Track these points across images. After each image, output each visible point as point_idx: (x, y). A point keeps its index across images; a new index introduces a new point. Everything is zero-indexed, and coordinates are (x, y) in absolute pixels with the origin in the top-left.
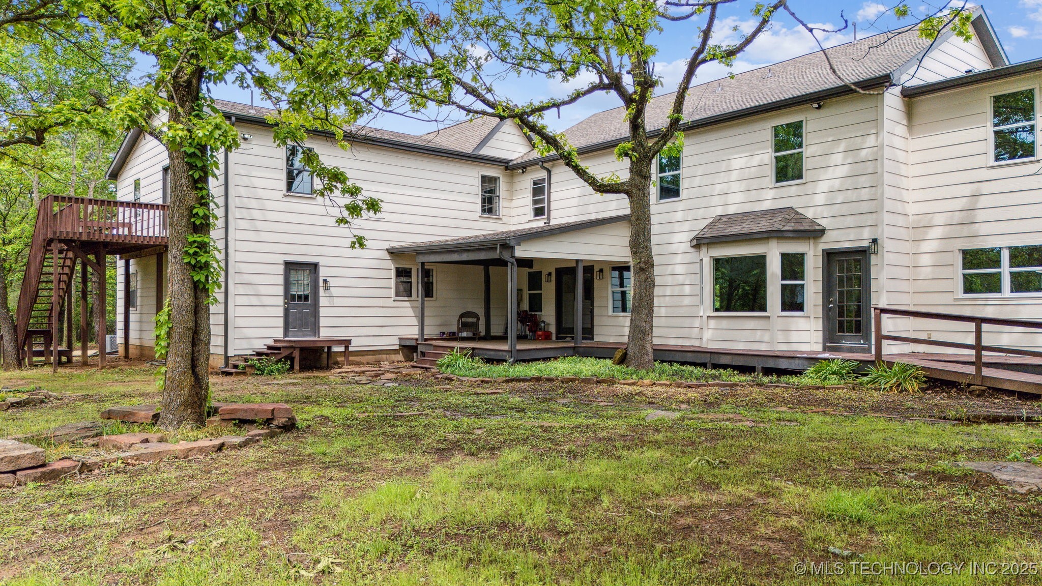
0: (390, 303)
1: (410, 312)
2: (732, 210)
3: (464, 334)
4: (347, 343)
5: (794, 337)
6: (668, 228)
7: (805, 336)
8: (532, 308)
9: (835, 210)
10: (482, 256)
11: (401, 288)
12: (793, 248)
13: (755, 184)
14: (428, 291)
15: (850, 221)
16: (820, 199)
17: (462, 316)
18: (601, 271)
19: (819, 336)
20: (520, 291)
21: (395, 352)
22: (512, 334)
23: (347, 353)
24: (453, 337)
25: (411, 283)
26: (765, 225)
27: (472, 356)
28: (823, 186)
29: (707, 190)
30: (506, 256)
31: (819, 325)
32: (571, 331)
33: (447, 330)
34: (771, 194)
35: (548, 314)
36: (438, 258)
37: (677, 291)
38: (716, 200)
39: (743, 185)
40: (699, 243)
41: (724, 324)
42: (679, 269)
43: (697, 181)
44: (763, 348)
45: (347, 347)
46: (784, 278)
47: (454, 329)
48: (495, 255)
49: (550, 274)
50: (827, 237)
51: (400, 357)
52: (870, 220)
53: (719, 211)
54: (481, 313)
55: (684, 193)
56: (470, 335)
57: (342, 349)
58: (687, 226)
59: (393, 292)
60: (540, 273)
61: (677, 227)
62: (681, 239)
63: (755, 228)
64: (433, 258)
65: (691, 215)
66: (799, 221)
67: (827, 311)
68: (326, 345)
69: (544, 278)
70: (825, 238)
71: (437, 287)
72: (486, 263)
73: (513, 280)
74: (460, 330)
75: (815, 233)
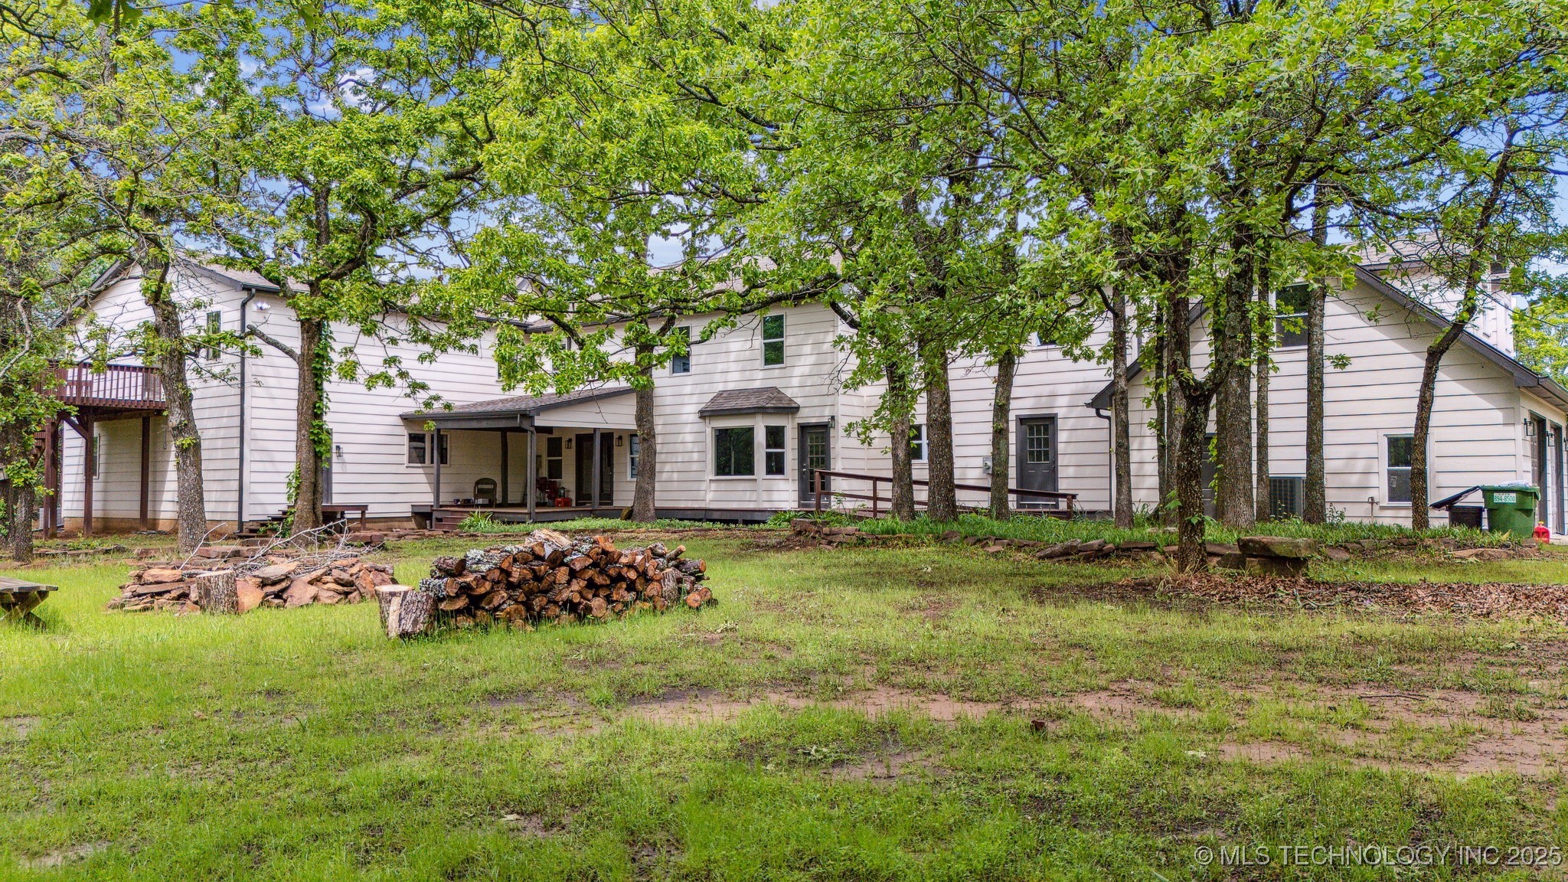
0: (402, 469)
1: (423, 478)
2: (731, 386)
3: (480, 501)
4: (363, 508)
5: (776, 496)
6: (679, 400)
7: (785, 496)
8: (550, 476)
9: (807, 391)
10: (502, 424)
11: (414, 455)
12: (775, 422)
13: (748, 365)
14: (443, 459)
15: (816, 401)
16: (795, 382)
17: (477, 483)
18: (620, 438)
19: (795, 496)
20: (539, 457)
21: (408, 519)
22: (531, 500)
23: (363, 520)
24: (467, 503)
25: (424, 449)
26: (753, 402)
27: (492, 519)
28: (798, 371)
29: (710, 368)
30: (526, 425)
31: (795, 486)
32: (589, 497)
33: (462, 497)
34: (760, 375)
35: (568, 481)
36: (456, 425)
37: (687, 457)
38: (718, 377)
39: (740, 366)
40: (705, 415)
41: (723, 486)
42: (689, 438)
43: (703, 359)
44: (751, 506)
45: (363, 513)
46: (768, 446)
47: (470, 496)
48: (517, 423)
49: (570, 440)
50: (803, 412)
51: (412, 524)
52: (829, 400)
53: (720, 387)
54: (498, 480)
55: (693, 369)
56: (486, 502)
57: (357, 515)
58: (695, 399)
59: (405, 459)
60: (560, 439)
61: (686, 399)
62: (690, 411)
63: (746, 404)
64: (450, 425)
65: (699, 389)
66: (780, 400)
67: (801, 475)
68: (339, 510)
69: (564, 444)
70: (799, 414)
71: (450, 454)
72: (504, 431)
73: (534, 447)
74: (476, 497)
75: (792, 410)
